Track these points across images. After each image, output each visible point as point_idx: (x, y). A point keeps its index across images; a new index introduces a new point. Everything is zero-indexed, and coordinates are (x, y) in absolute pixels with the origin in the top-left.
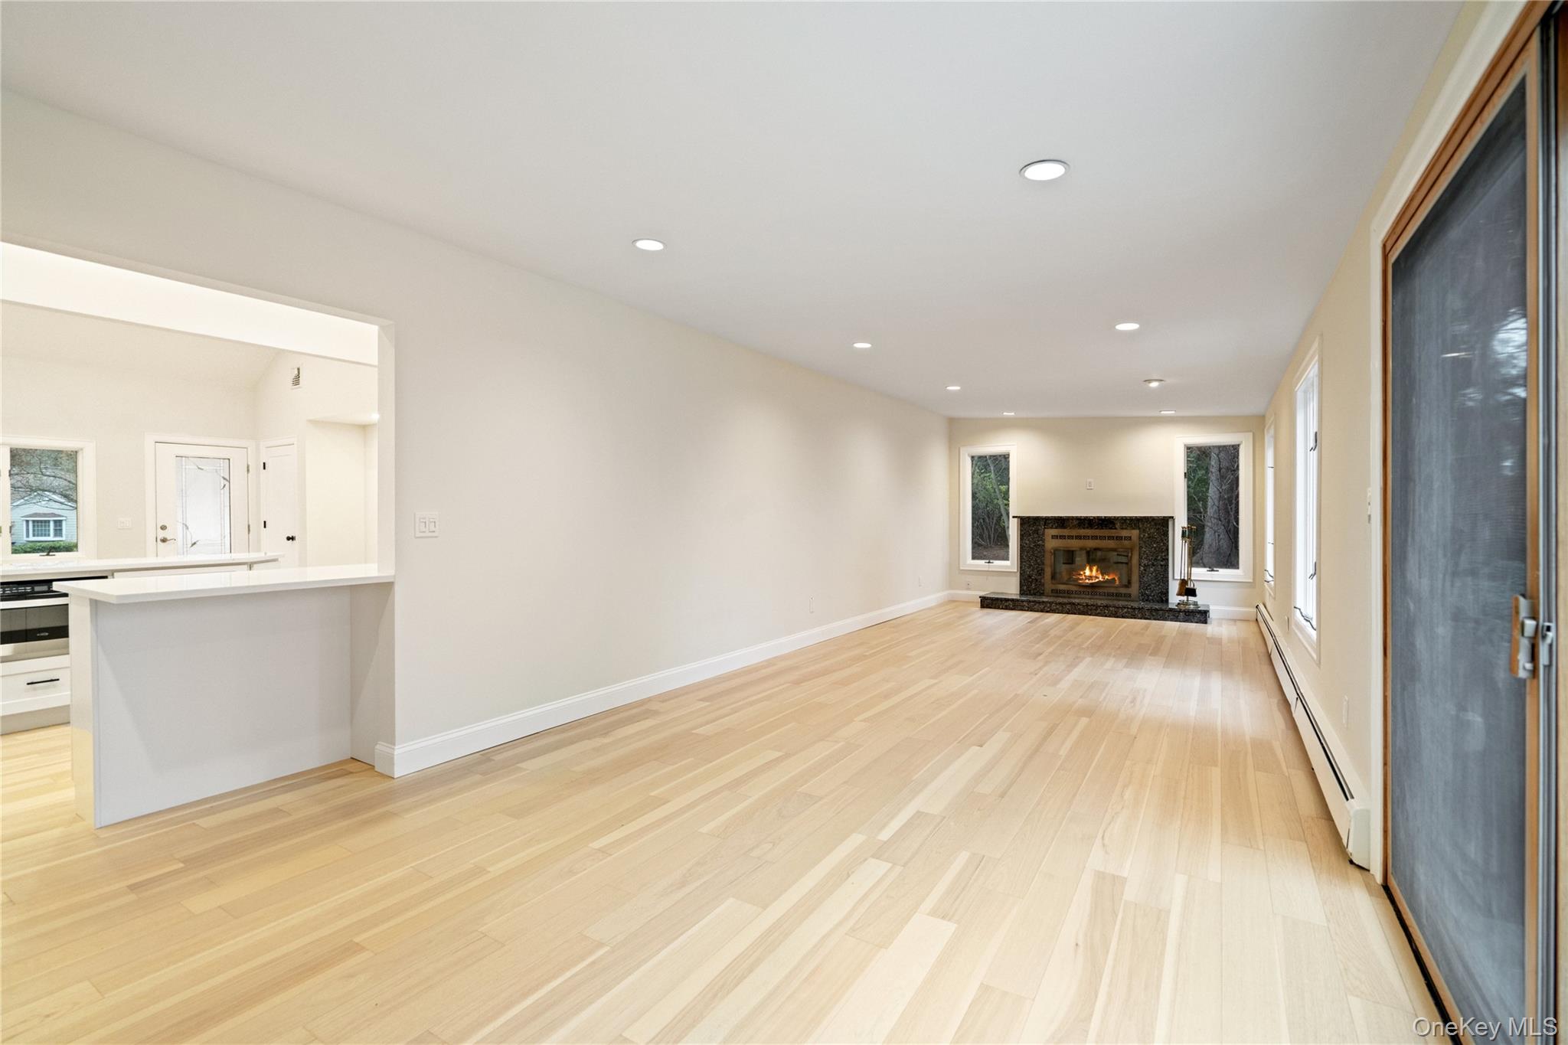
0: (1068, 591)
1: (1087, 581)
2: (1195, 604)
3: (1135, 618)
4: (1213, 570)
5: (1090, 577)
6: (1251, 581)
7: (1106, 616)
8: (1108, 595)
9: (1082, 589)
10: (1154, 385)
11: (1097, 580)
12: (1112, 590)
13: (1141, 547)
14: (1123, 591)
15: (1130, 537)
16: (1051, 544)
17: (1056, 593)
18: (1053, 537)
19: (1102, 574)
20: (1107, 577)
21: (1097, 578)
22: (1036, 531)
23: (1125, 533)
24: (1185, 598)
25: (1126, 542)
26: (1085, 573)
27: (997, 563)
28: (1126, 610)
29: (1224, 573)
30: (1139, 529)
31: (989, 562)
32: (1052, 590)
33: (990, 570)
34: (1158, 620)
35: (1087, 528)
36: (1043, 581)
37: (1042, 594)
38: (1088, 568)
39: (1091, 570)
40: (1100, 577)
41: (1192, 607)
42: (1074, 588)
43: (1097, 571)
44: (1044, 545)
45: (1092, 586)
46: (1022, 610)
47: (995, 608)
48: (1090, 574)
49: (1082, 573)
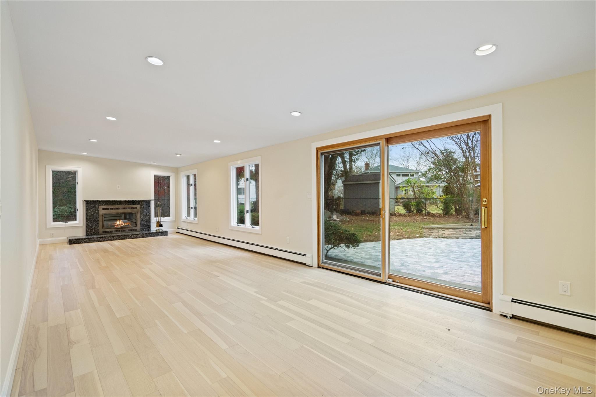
0: (111, 231)
1: (118, 226)
2: (162, 229)
3: (144, 237)
4: (163, 218)
5: (119, 225)
6: (175, 220)
7: (132, 239)
8: (128, 231)
9: (117, 230)
10: (178, 156)
11: (122, 225)
12: (130, 229)
13: (141, 211)
14: (134, 228)
15: (137, 208)
16: (102, 212)
17: (104, 232)
18: (103, 209)
19: (124, 223)
20: (126, 224)
21: (122, 224)
22: (95, 207)
23: (134, 206)
24: (158, 228)
25: (135, 210)
26: (117, 223)
27: (70, 223)
28: (140, 235)
29: (166, 218)
30: (140, 204)
31: (65, 223)
32: (103, 232)
33: (66, 226)
34: (152, 237)
35: (119, 205)
36: (98, 228)
37: (98, 234)
38: (118, 221)
39: (120, 222)
40: (123, 224)
41: (161, 231)
42: (113, 230)
43: (122, 222)
44: (99, 213)
45: (122, 228)
46: (94, 242)
47: (78, 243)
48: (119, 223)
49: (116, 223)
